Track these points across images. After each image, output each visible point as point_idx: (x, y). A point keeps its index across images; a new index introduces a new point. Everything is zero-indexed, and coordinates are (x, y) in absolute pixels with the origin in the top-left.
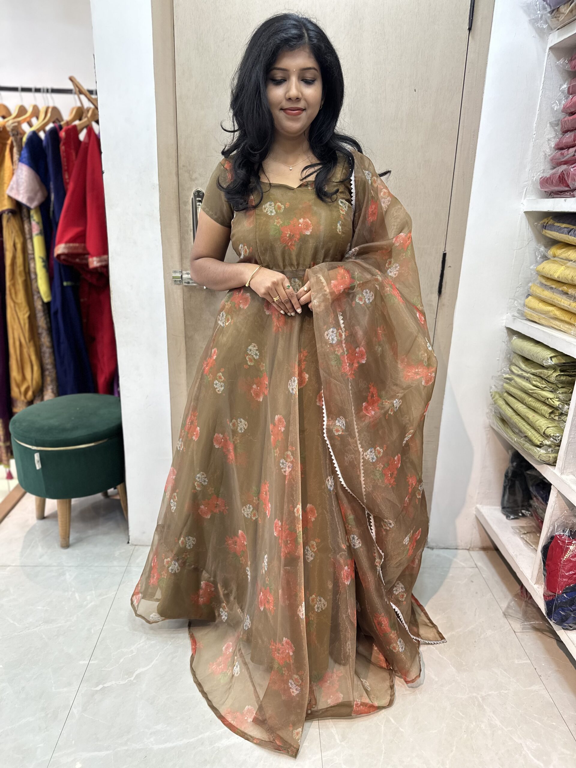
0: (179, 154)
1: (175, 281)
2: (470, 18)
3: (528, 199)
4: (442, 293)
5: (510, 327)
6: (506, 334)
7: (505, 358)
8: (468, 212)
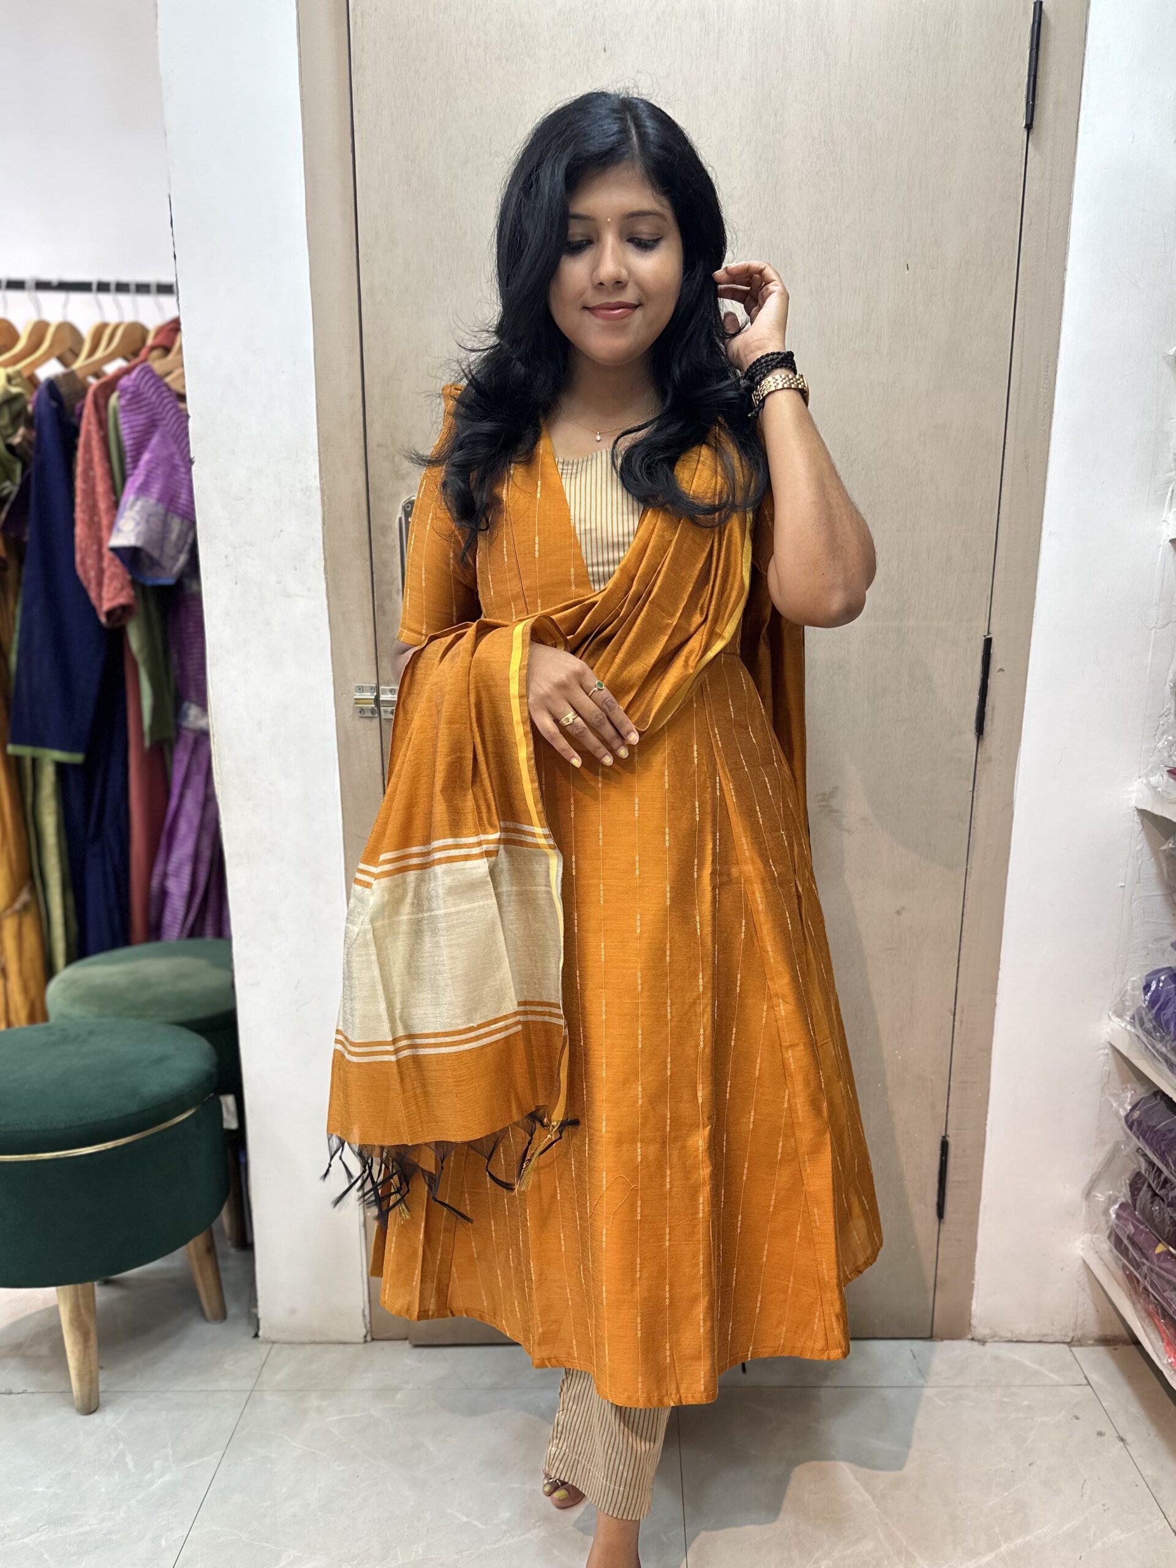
1: (361, 709)
2: (1028, 104)
4: (985, 732)
5: (1149, 809)
6: (1138, 827)
7: (1138, 882)
8: (1040, 542)
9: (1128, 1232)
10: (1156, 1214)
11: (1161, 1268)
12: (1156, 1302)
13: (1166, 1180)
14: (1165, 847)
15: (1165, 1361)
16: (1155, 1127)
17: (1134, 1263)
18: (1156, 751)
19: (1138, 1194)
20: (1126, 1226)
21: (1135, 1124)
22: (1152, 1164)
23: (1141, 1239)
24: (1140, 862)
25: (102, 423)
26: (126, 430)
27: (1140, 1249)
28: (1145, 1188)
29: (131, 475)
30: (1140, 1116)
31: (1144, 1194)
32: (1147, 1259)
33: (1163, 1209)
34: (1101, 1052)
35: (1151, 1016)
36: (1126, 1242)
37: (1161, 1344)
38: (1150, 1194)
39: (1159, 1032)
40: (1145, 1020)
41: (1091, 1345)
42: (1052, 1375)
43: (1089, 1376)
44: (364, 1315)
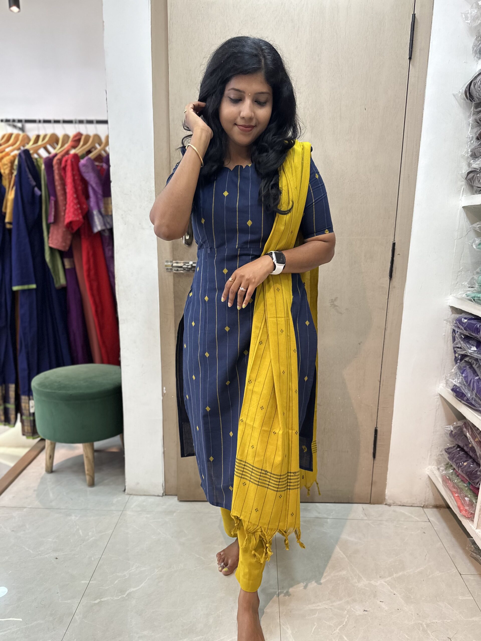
1: (167, 269)
2: (410, 50)
3: (466, 195)
4: (393, 277)
5: (454, 306)
6: (450, 313)
8: (413, 208)
34: (436, 397)
41: (431, 508)
42: (416, 518)
43: (430, 519)
44: (163, 486)
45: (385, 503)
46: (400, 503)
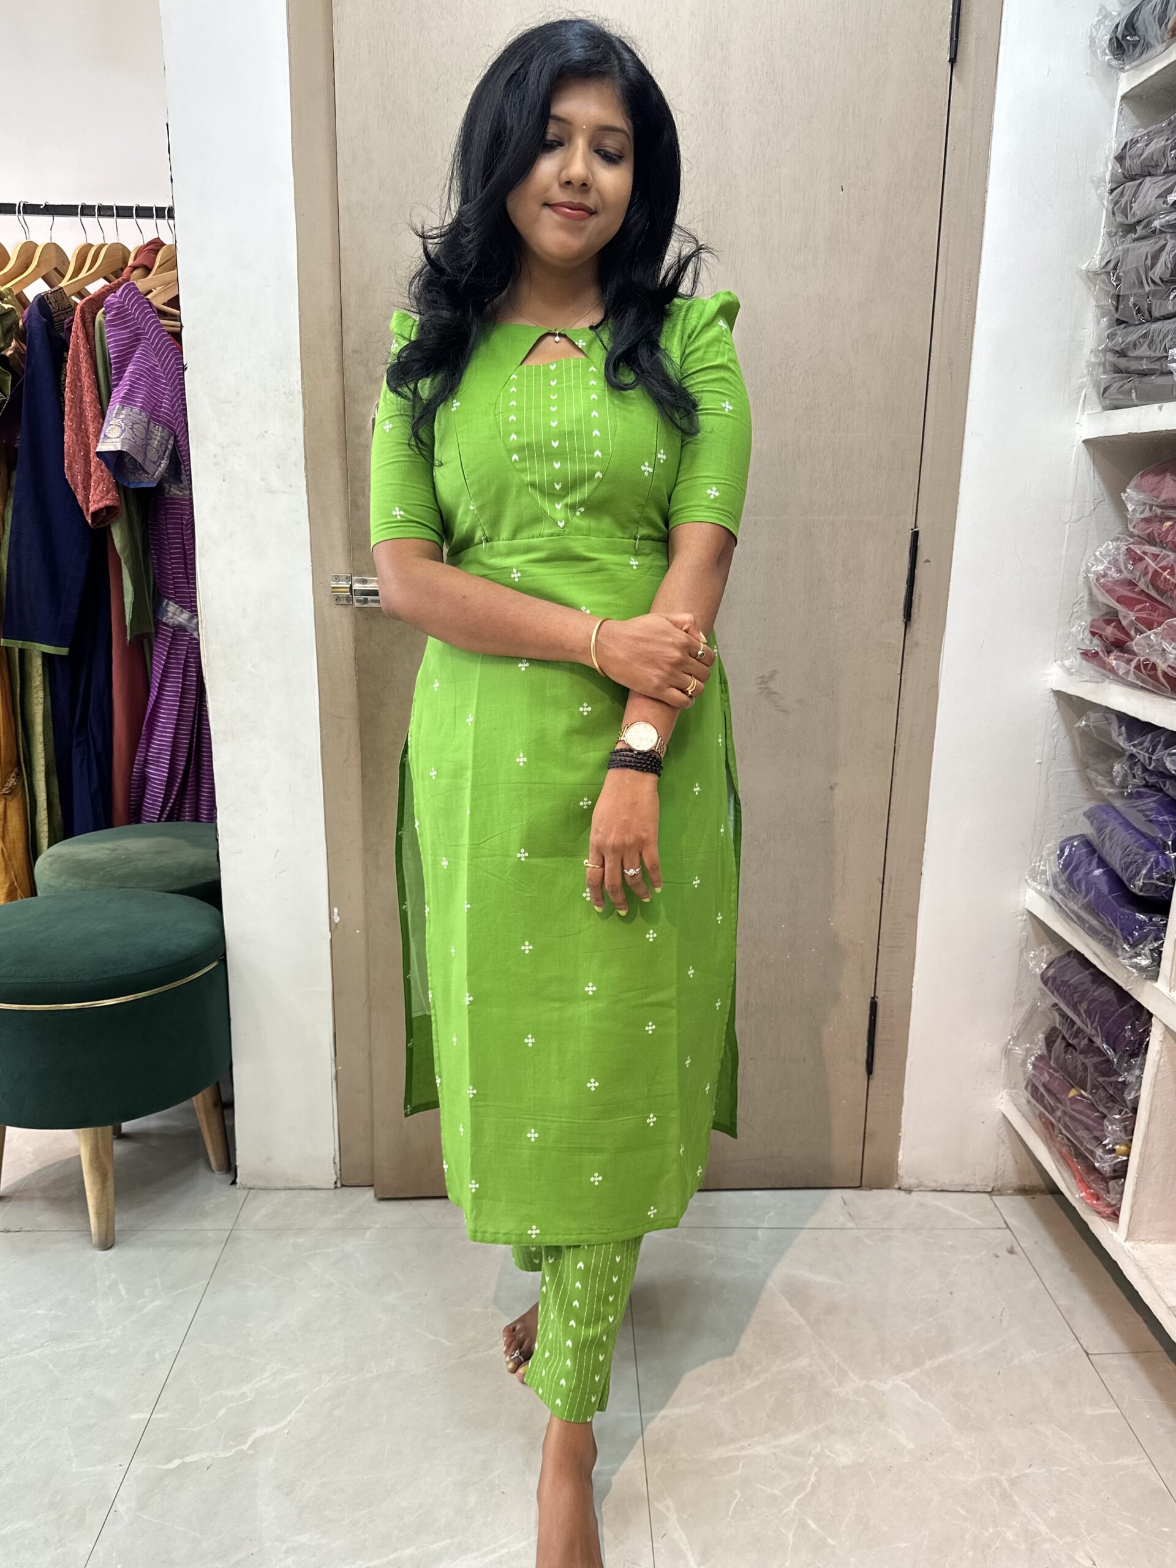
0: (344, 327)
1: (338, 599)
2: (951, 39)
3: (1090, 412)
4: (912, 618)
5: (1063, 690)
6: (1054, 707)
7: (1055, 759)
8: (963, 442)
9: (1043, 1080)
10: (1068, 1062)
11: (1074, 1110)
12: (1070, 1144)
13: (1079, 1030)
14: (1077, 725)
15: (1077, 1196)
16: (1067, 981)
17: (1049, 1108)
18: (1071, 636)
19: (1052, 1047)
20: (1042, 1075)
21: (1050, 980)
22: (1064, 1016)
23: (1055, 1086)
24: (1055, 740)
25: (89, 338)
26: (111, 342)
27: (1055, 1095)
28: (1059, 1040)
29: (117, 385)
30: (1055, 972)
31: (1059, 1045)
32: (1061, 1103)
33: (1075, 1057)
34: (1020, 918)
35: (1064, 878)
36: (1042, 1089)
37: (1073, 1181)
38: (1064, 1045)
39: (1072, 892)
40: (1059, 882)
41: (1011, 1194)
42: (973, 1220)
43: (1007, 1221)
44: (335, 1163)
45: (897, 1186)
46: (933, 1185)
